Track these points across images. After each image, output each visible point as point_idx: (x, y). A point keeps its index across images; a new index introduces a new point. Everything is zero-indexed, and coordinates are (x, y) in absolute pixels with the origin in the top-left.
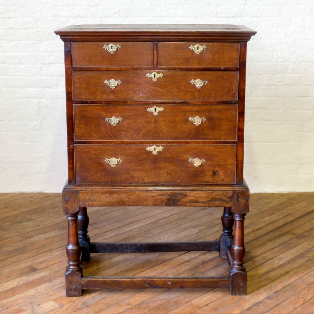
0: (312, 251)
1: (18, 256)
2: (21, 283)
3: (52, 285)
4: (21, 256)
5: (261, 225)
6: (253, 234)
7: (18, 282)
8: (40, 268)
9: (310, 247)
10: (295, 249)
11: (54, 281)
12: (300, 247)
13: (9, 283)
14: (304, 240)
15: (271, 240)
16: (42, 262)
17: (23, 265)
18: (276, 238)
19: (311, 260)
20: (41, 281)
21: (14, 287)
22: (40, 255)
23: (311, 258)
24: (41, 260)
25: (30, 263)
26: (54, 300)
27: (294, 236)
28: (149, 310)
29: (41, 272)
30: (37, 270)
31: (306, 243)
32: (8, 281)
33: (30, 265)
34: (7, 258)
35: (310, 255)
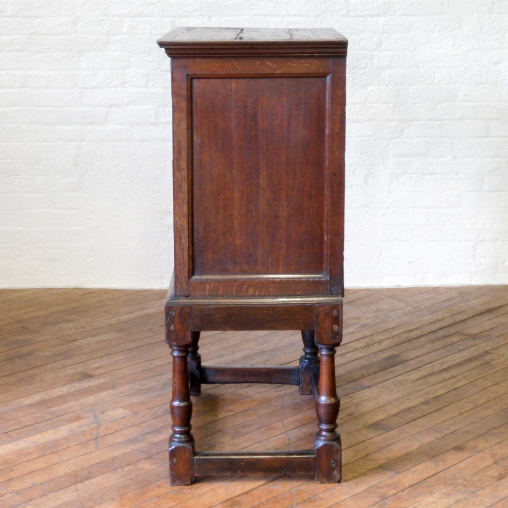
0: (491, 353)
1: (61, 362)
2: (73, 390)
3: (117, 392)
4: (65, 361)
5: (418, 325)
6: (405, 335)
7: (68, 389)
8: (96, 374)
9: (488, 348)
10: (467, 351)
11: (120, 388)
12: (473, 349)
13: (56, 390)
14: (481, 342)
15: (432, 342)
16: (98, 368)
17: (71, 371)
18: (439, 339)
19: (488, 363)
20: (101, 388)
21: (63, 395)
22: (93, 360)
23: (489, 361)
24: (96, 365)
25: (80, 369)
26: (123, 407)
27: (467, 337)
28: (259, 417)
29: (99, 379)
30: (93, 376)
31: (483, 344)
32: (53, 388)
33: (81, 372)
34: (45, 364)
35: (487, 358)
